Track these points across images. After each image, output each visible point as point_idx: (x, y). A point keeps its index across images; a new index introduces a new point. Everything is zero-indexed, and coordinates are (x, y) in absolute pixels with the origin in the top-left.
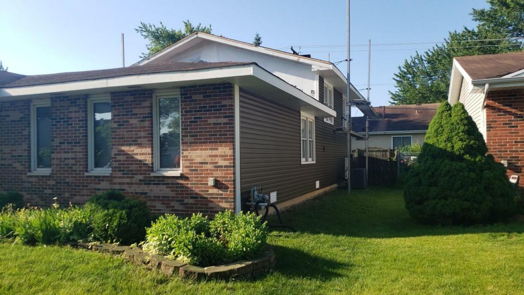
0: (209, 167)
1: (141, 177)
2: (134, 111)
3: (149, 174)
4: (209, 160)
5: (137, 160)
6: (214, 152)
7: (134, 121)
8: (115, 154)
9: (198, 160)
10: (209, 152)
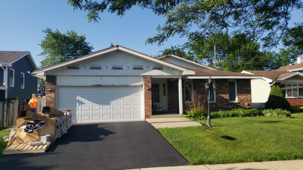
0: (245, 100)
1: (226, 103)
2: (223, 85)
3: (228, 102)
4: (245, 98)
5: (225, 98)
6: (247, 96)
7: (223, 88)
9: (242, 98)
10: (245, 96)
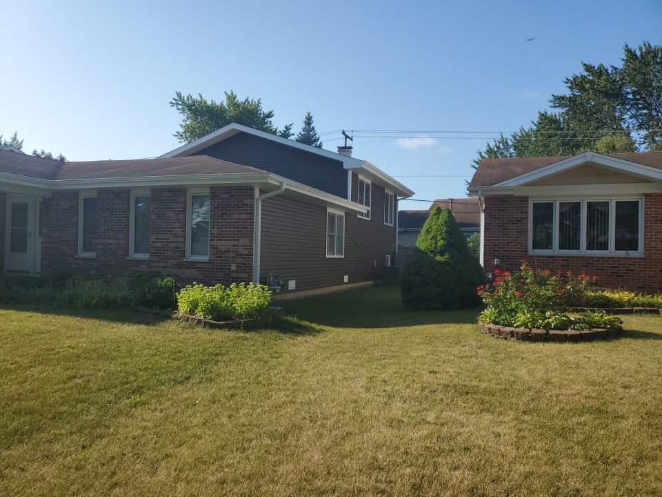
0: (232, 255)
2: (171, 205)
3: (182, 259)
4: (232, 249)
5: (172, 247)
6: (236, 243)
8: (153, 242)
